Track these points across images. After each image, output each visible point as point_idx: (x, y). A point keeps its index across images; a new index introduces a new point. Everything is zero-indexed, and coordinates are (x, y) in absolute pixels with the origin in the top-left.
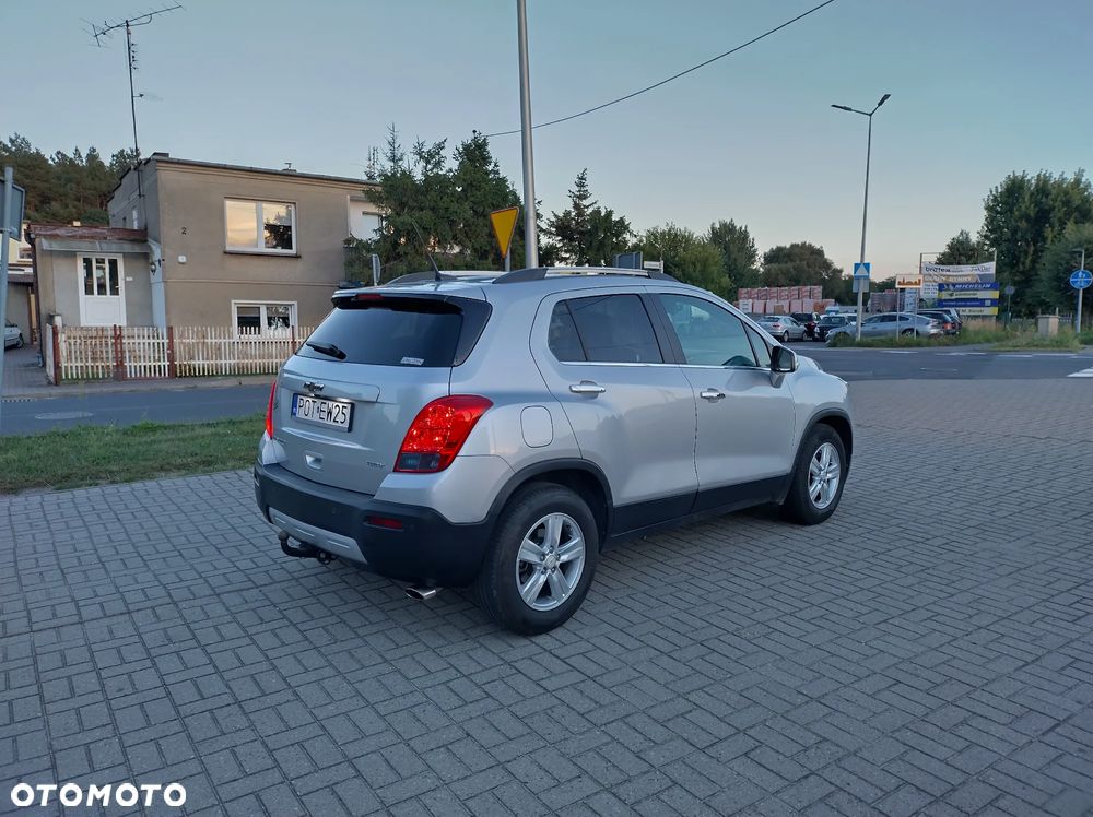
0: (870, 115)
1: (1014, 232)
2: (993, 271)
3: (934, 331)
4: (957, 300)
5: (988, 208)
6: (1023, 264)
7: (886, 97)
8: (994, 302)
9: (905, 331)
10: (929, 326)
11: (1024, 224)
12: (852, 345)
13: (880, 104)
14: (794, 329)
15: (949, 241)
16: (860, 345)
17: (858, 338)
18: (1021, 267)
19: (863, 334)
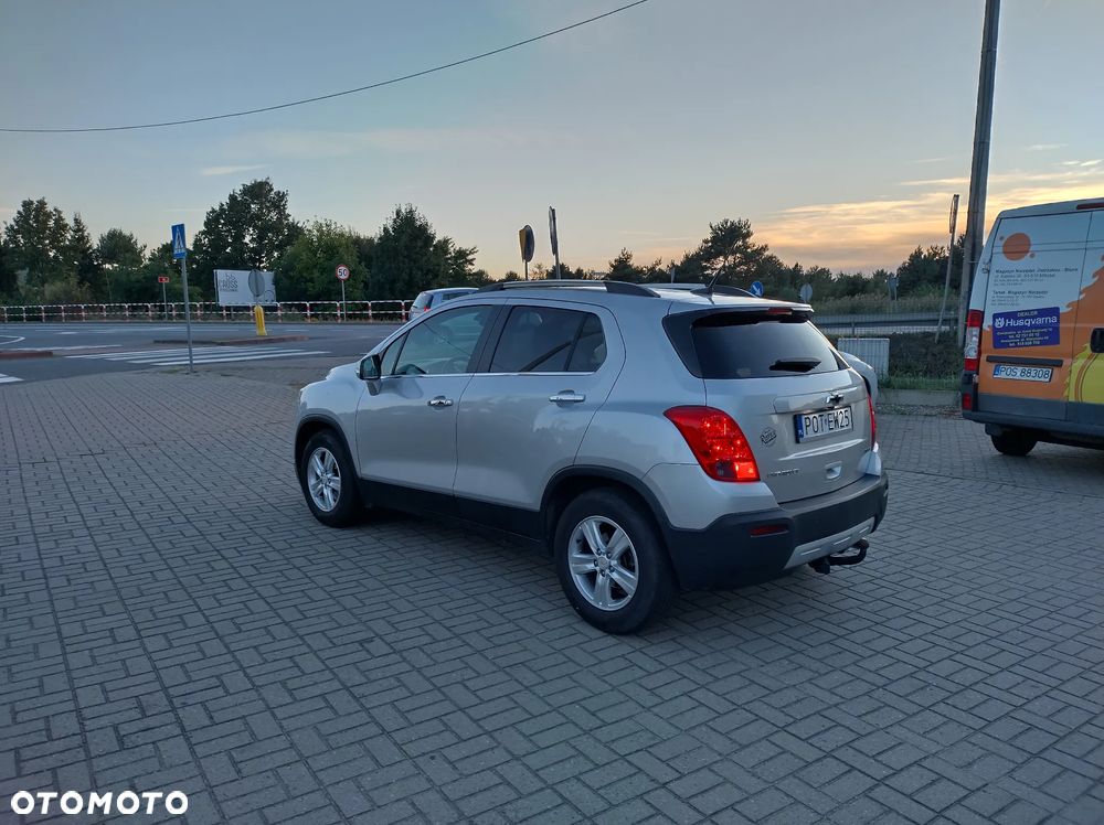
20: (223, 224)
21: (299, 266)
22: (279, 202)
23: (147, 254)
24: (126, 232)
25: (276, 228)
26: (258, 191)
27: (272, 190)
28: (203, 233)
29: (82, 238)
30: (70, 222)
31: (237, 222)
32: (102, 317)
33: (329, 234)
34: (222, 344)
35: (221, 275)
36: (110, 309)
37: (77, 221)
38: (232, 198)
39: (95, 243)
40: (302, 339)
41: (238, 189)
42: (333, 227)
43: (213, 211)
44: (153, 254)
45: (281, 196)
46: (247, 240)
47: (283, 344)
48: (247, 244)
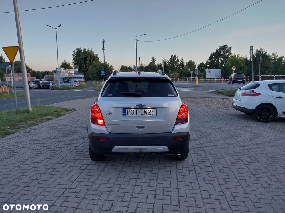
0: (56, 29)
1: (80, 62)
2: (78, 71)
3: (77, 85)
4: (75, 77)
5: (73, 56)
6: (83, 69)
7: (61, 25)
8: (84, 78)
9: (71, 85)
10: (76, 84)
11: (82, 60)
12: (59, 89)
13: (59, 27)
14: (36, 86)
15: (62, 63)
16: (60, 89)
17: (60, 87)
18: (83, 70)
19: (61, 86)
20: (214, 57)
21: (228, 67)
22: (229, 51)
23: (197, 66)
24: (192, 61)
25: (228, 57)
26: (224, 48)
27: (227, 47)
28: (209, 60)
29: (183, 63)
30: (180, 59)
31: (217, 56)
32: (182, 81)
33: (238, 58)
34: (184, 87)
35: (207, 70)
36: (184, 79)
37: (182, 59)
38: (217, 50)
39: (185, 64)
40: (206, 86)
41: (218, 48)
42: (239, 56)
43: (212, 54)
44: (198, 66)
45: (230, 49)
46: (220, 61)
47: (196, 88)
48: (220, 62)
